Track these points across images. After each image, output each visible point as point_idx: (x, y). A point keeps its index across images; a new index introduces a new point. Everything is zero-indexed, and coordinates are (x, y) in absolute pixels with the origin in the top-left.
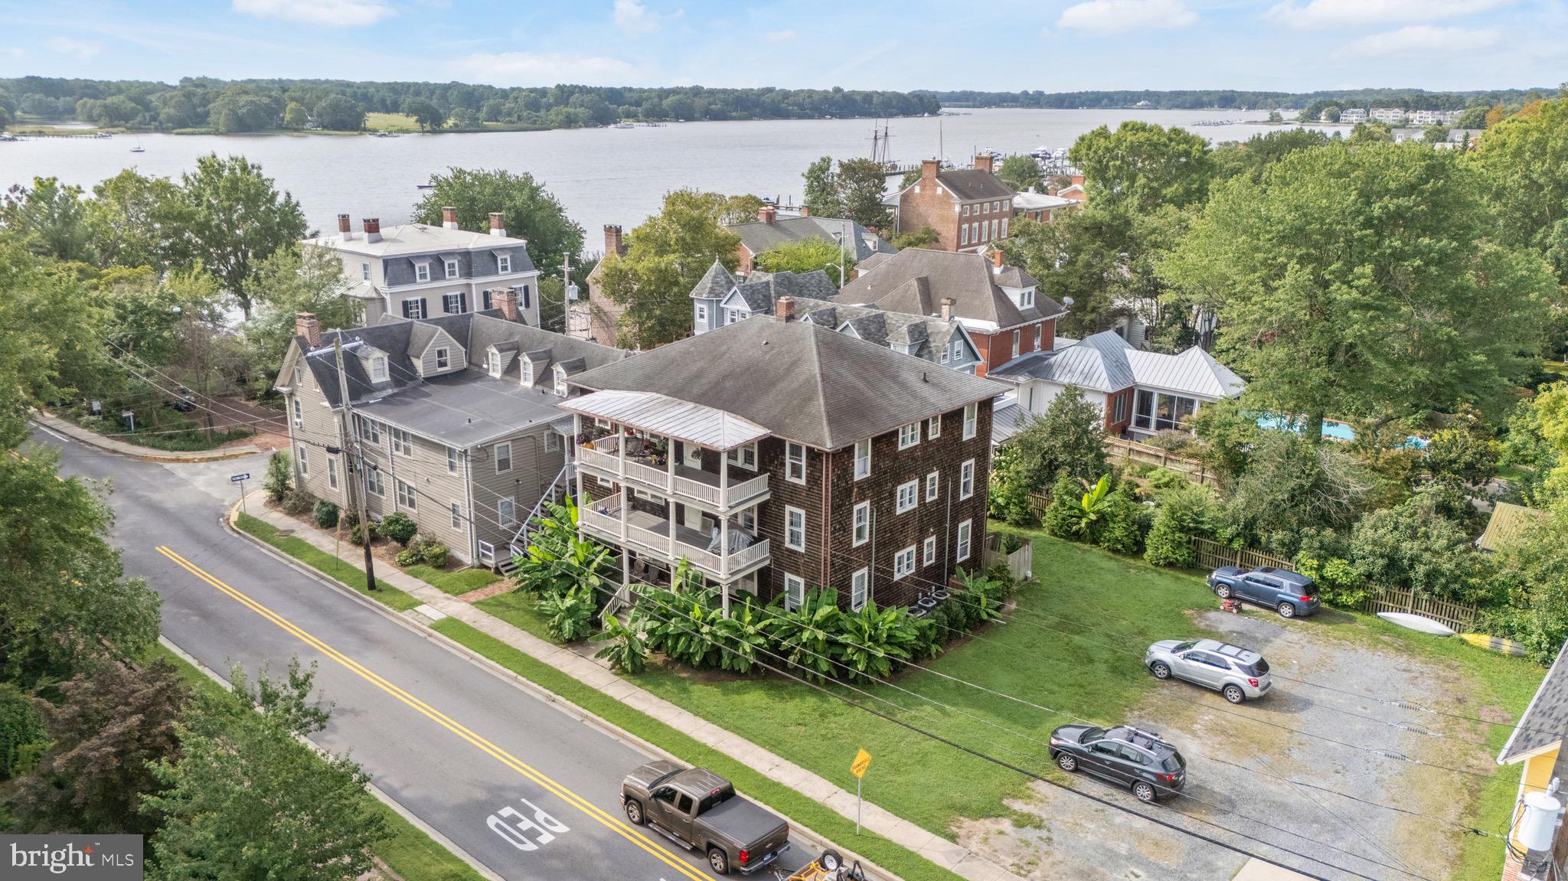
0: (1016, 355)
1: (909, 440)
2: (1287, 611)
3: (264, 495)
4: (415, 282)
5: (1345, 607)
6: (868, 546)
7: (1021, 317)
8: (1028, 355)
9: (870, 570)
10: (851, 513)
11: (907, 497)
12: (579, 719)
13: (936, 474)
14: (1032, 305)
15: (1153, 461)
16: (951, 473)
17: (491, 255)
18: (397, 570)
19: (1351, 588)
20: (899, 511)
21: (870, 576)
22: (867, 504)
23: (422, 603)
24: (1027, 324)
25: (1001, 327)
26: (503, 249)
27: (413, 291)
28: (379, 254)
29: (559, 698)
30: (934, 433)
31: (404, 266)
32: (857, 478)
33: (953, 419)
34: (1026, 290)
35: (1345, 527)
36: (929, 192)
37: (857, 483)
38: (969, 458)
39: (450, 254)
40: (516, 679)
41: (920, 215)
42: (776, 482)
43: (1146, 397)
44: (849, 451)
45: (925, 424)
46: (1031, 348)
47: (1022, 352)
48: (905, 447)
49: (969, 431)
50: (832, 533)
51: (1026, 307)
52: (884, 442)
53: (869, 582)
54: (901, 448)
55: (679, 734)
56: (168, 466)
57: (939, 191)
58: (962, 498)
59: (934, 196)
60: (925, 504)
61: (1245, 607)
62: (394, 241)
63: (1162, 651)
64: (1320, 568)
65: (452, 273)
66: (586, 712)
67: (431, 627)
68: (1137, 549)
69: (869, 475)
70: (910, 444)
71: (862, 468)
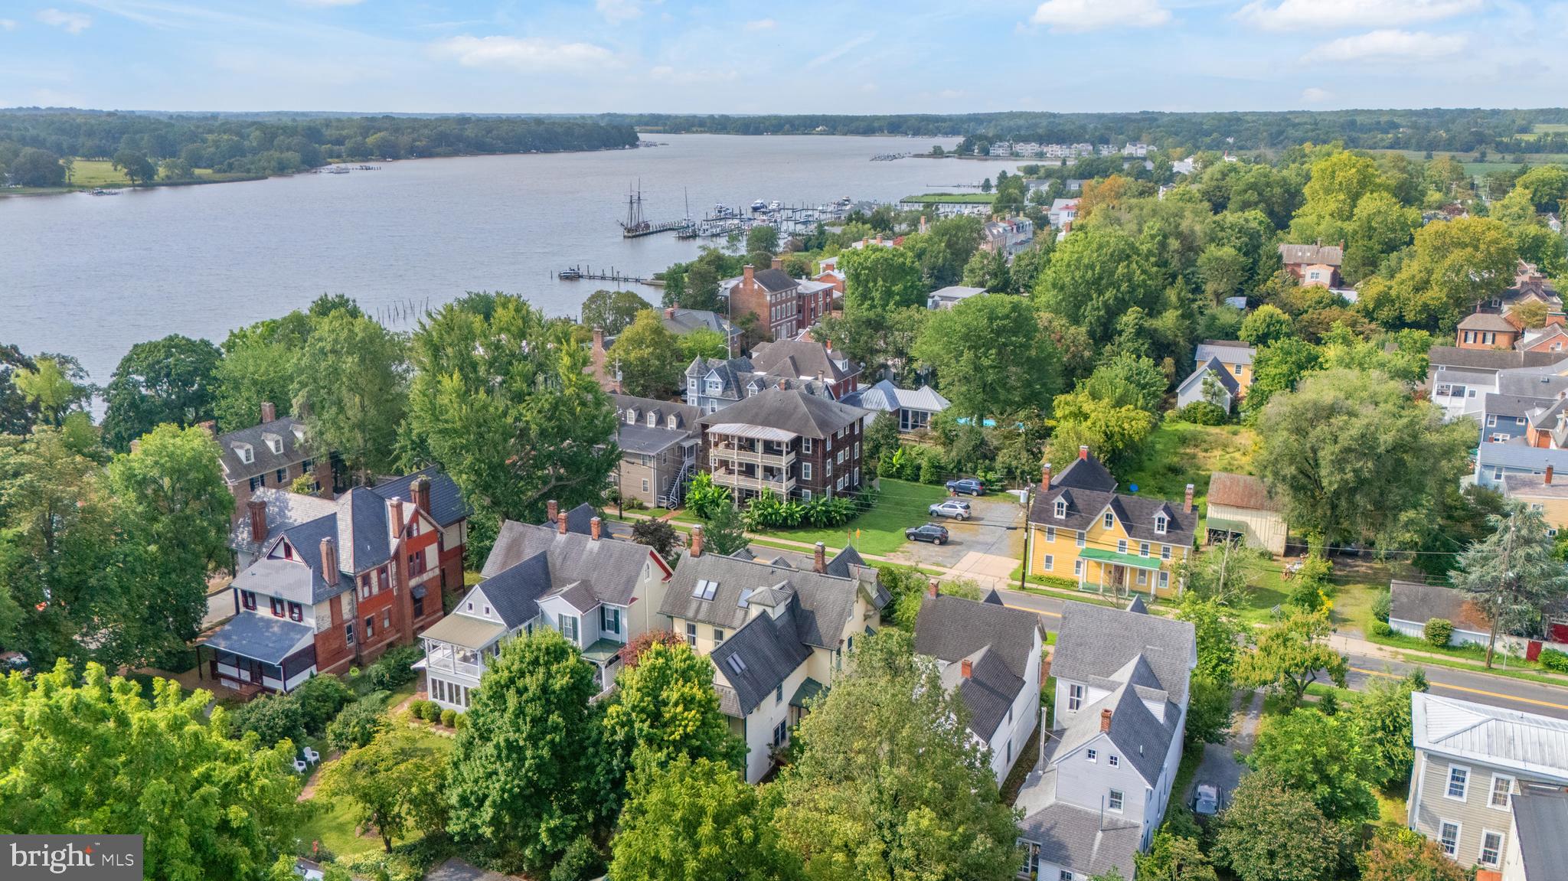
2: (975, 494)
5: (995, 490)
7: (843, 375)
8: (849, 395)
9: (831, 487)
11: (841, 457)
13: (848, 448)
14: (847, 369)
15: (914, 443)
16: (852, 447)
19: (997, 483)
20: (839, 463)
21: (831, 489)
22: (830, 460)
24: (845, 379)
25: (835, 382)
30: (848, 432)
32: (827, 450)
33: (852, 426)
34: (844, 362)
35: (993, 459)
36: (749, 287)
37: (828, 452)
38: (857, 441)
41: (744, 302)
42: (798, 454)
43: (905, 413)
44: (825, 440)
45: (845, 429)
46: (849, 391)
47: (846, 393)
49: (857, 430)
51: (845, 370)
54: (839, 438)
57: (756, 287)
58: (855, 458)
59: (753, 290)
60: (845, 460)
61: (960, 492)
63: (934, 507)
64: (985, 476)
68: (916, 478)
70: (841, 436)
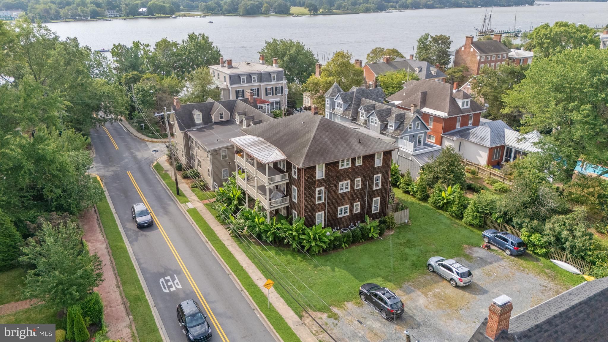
0: (458, 127)
1: (345, 165)
2: (508, 252)
3: (166, 157)
4: (240, 83)
5: (538, 254)
6: (324, 203)
7: (461, 111)
8: (465, 127)
9: (325, 213)
10: (315, 191)
11: (344, 187)
12: (210, 250)
13: (360, 179)
14: (469, 106)
16: (368, 178)
17: (269, 74)
18: (189, 189)
19: (541, 247)
20: (340, 192)
21: (325, 215)
22: (323, 188)
23: (189, 202)
24: (464, 114)
25: (449, 115)
26: (274, 72)
27: (239, 87)
28: (228, 73)
29: (209, 242)
30: (359, 163)
31: (237, 78)
32: (317, 178)
33: (369, 158)
34: (466, 100)
36: (468, 50)
37: (318, 180)
38: (378, 173)
39: (254, 74)
40: (201, 233)
41: (463, 59)
42: (290, 176)
43: (509, 150)
44: (314, 168)
45: (353, 160)
46: (467, 124)
47: (462, 126)
48: (343, 168)
49: (378, 163)
50: (305, 198)
51: (465, 107)
52: (332, 166)
53: (325, 217)
54: (340, 168)
55: (237, 261)
56: (148, 143)
57: (472, 50)
58: (375, 188)
59: (469, 52)
60: (354, 190)
61: (493, 247)
62: (236, 68)
63: (433, 261)
64: (529, 236)
65: (254, 81)
66: (214, 248)
67: (188, 211)
68: (460, 216)
69: (324, 177)
70: (345, 167)
71: (320, 174)
